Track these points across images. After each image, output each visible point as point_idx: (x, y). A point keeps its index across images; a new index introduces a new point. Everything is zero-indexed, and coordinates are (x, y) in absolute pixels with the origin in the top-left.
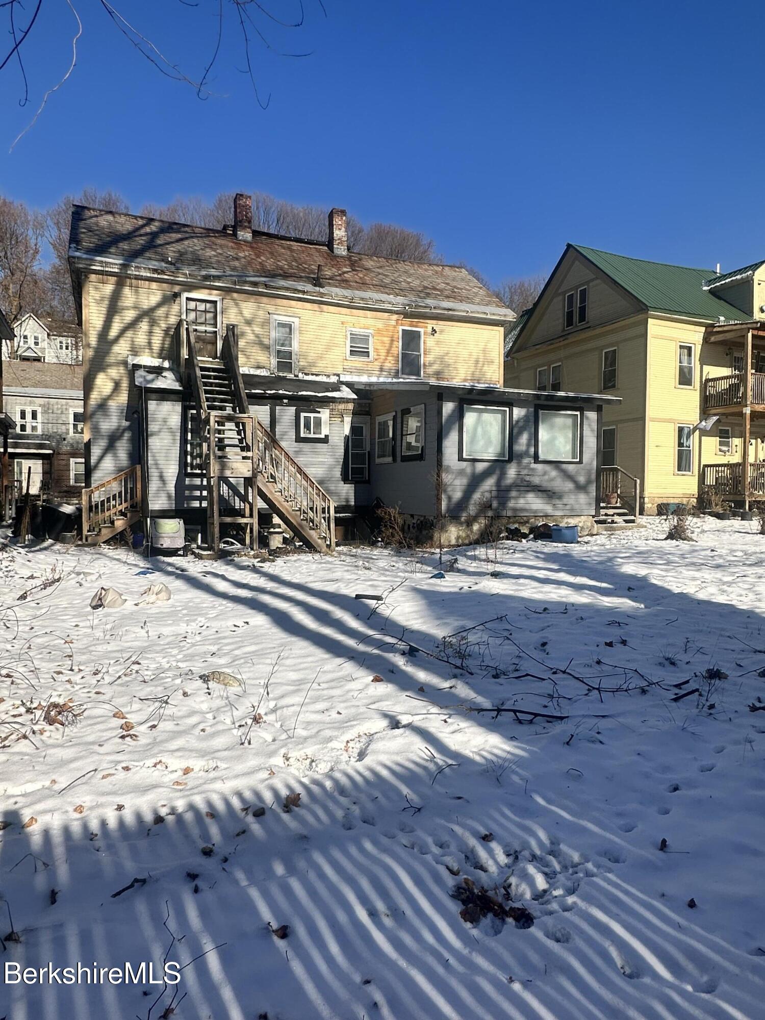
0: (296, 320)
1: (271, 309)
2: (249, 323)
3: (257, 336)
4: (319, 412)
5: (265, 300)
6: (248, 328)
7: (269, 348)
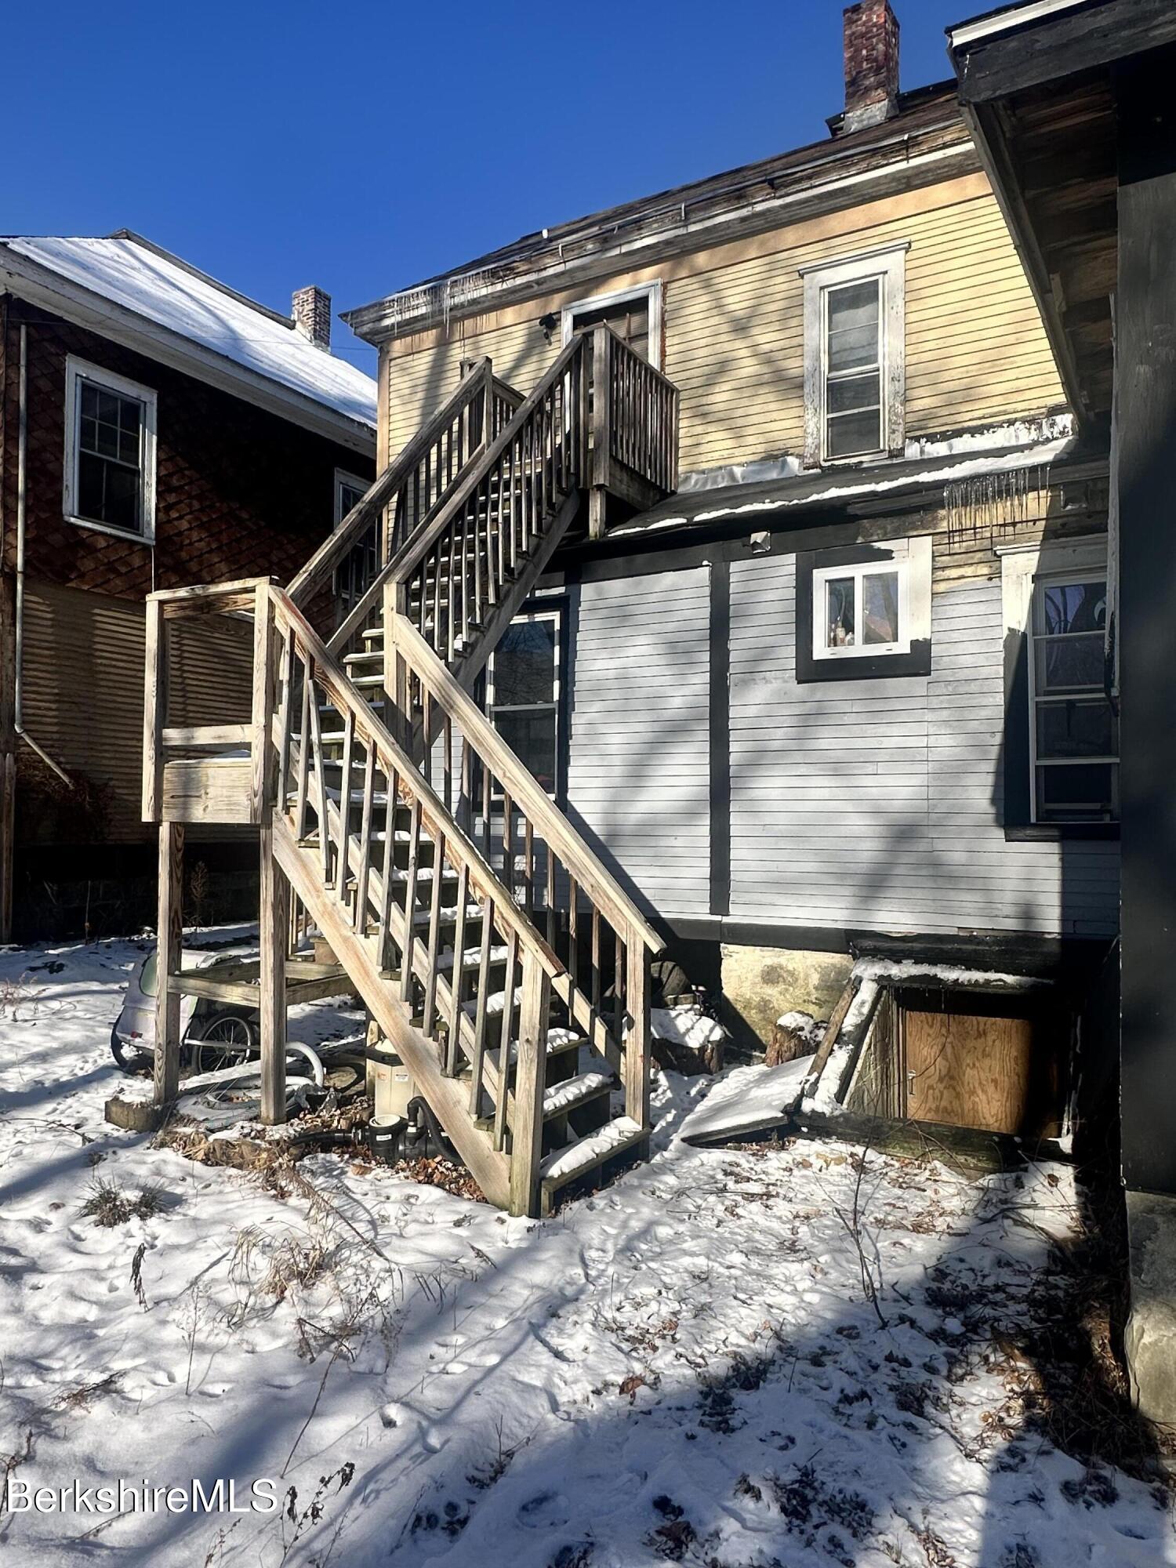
0: (894, 262)
1: (808, 256)
2: (741, 327)
3: (767, 359)
4: (887, 555)
5: (790, 235)
6: (738, 344)
7: (801, 386)
